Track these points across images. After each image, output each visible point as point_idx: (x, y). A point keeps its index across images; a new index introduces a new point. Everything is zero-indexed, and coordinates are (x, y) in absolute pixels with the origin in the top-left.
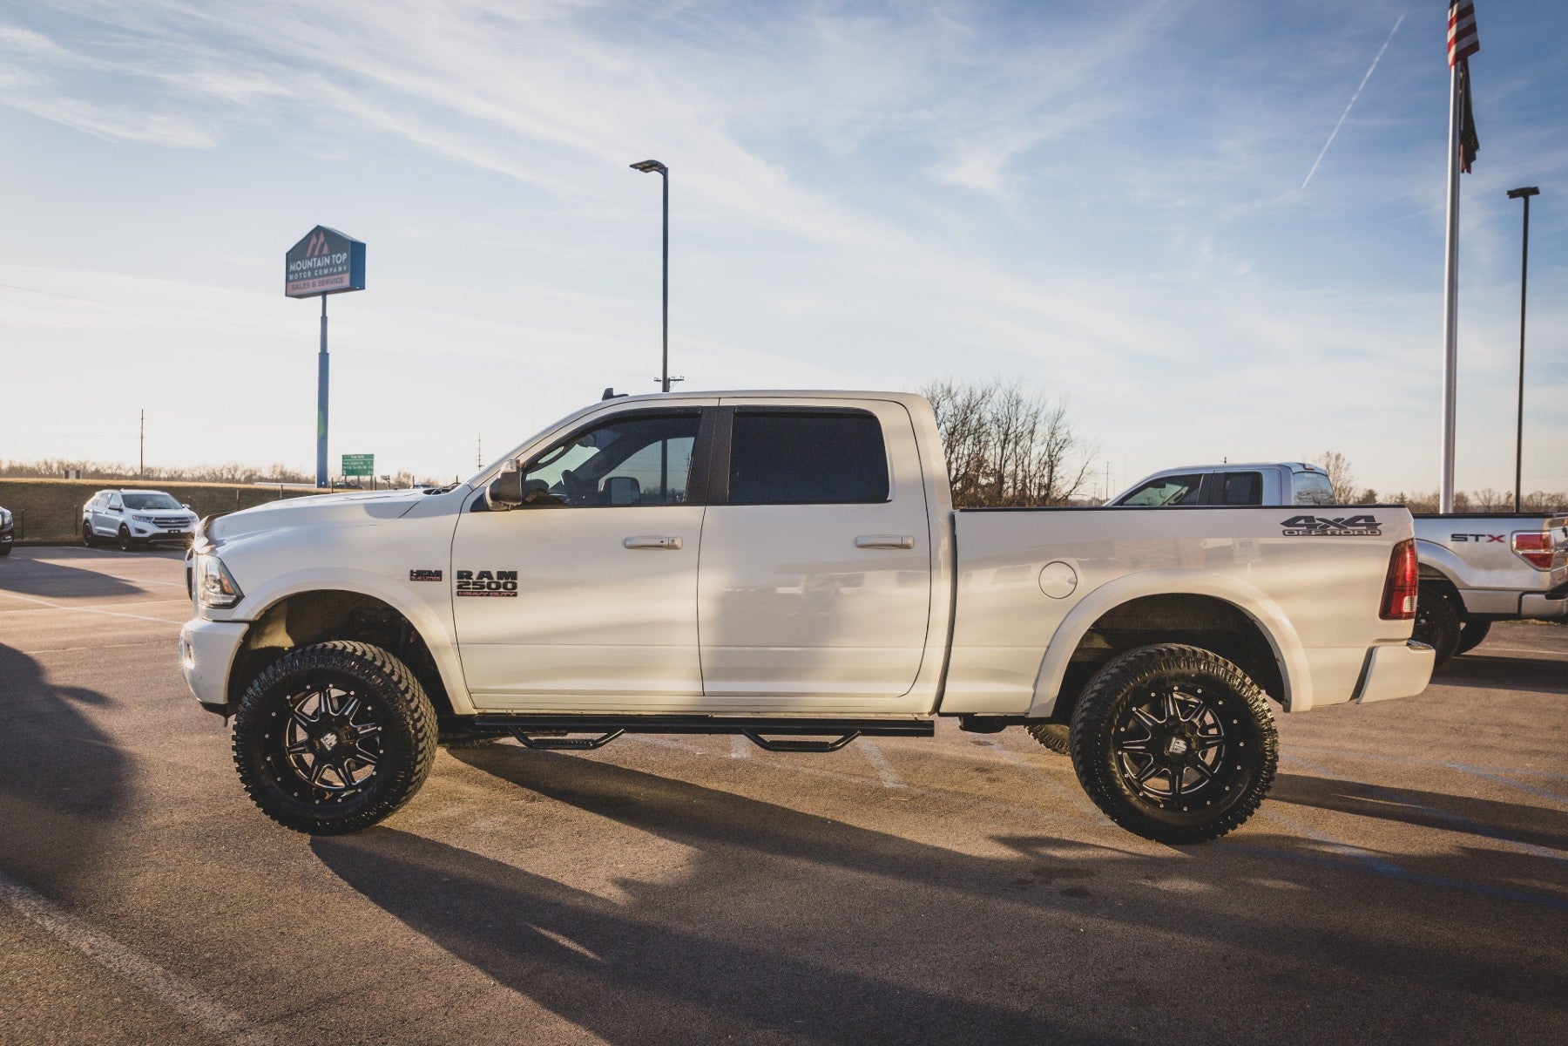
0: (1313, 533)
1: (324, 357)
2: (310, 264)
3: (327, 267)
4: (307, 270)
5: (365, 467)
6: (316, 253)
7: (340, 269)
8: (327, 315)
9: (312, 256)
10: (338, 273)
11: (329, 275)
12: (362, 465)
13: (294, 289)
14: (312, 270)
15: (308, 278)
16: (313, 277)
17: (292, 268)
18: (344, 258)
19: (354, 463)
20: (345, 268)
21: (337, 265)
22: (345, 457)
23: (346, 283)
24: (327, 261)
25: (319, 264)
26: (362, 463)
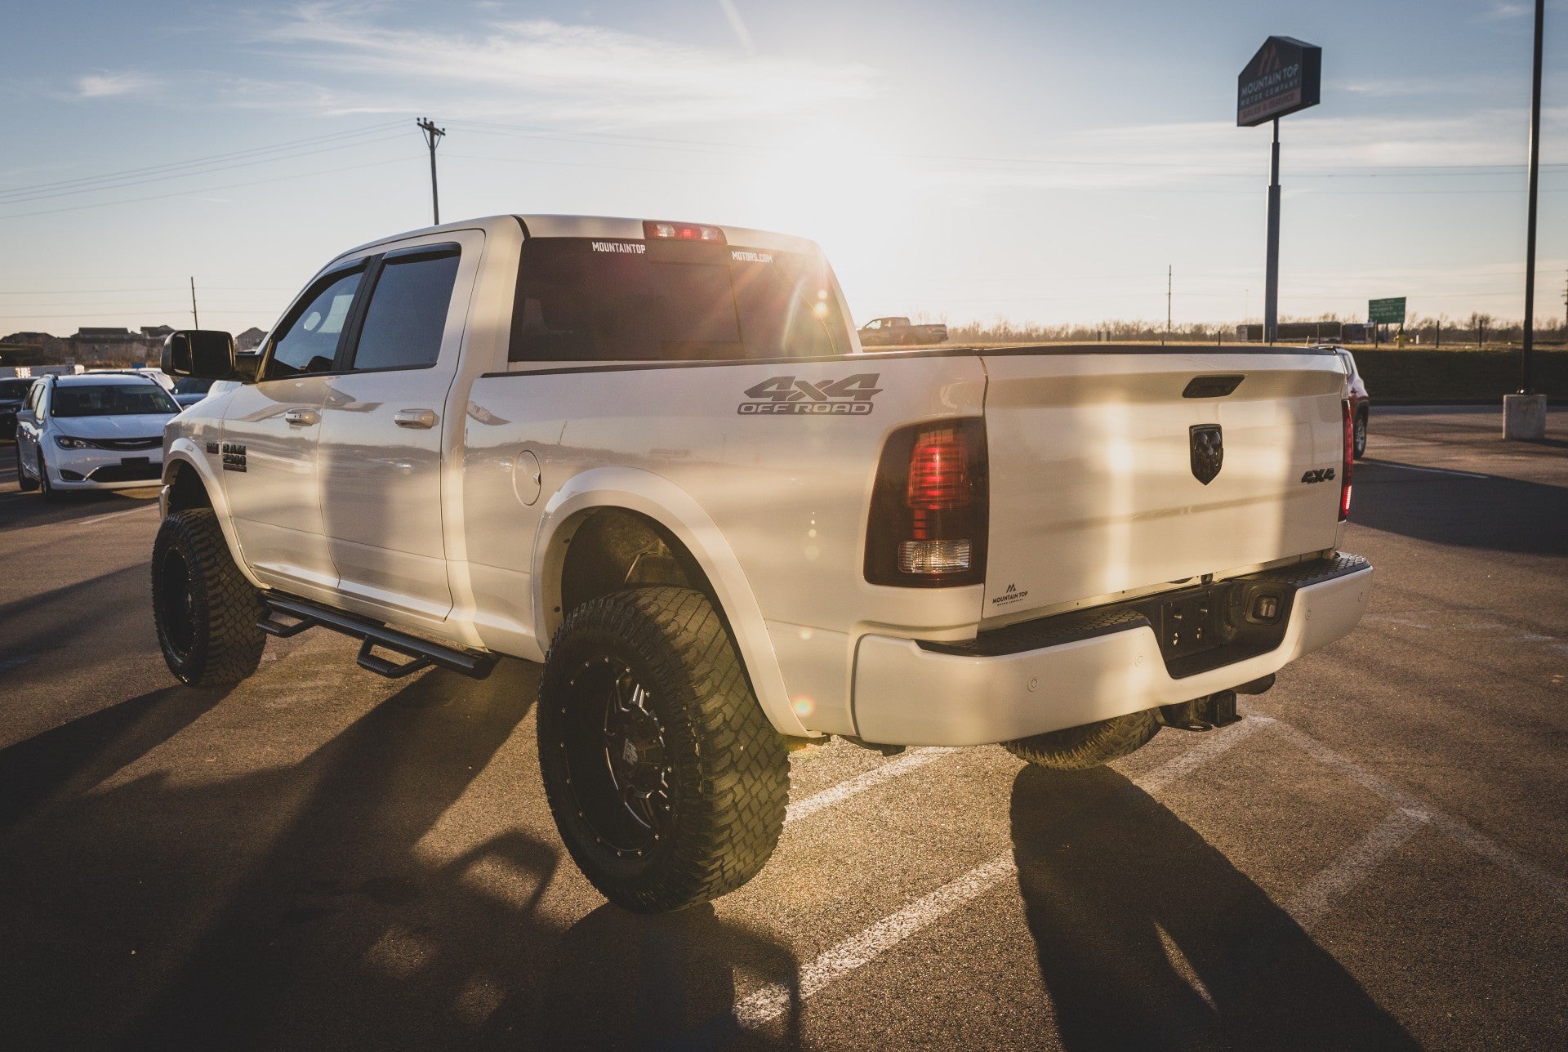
0: (776, 409)
1: (1275, 191)
2: (1261, 84)
3: (1278, 84)
4: (1258, 93)
5: (1395, 314)
6: (1267, 71)
7: (1291, 84)
8: (1280, 140)
9: (1264, 75)
10: (1288, 90)
11: (1281, 93)
12: (1391, 311)
13: (1245, 116)
14: (1263, 90)
15: (1259, 101)
16: (1264, 98)
17: (1244, 92)
18: (1295, 70)
19: (1381, 309)
20: (1296, 81)
21: (1288, 80)
22: (1372, 303)
23: (1297, 100)
24: (1278, 77)
25: (1270, 82)
26: (1391, 308)
